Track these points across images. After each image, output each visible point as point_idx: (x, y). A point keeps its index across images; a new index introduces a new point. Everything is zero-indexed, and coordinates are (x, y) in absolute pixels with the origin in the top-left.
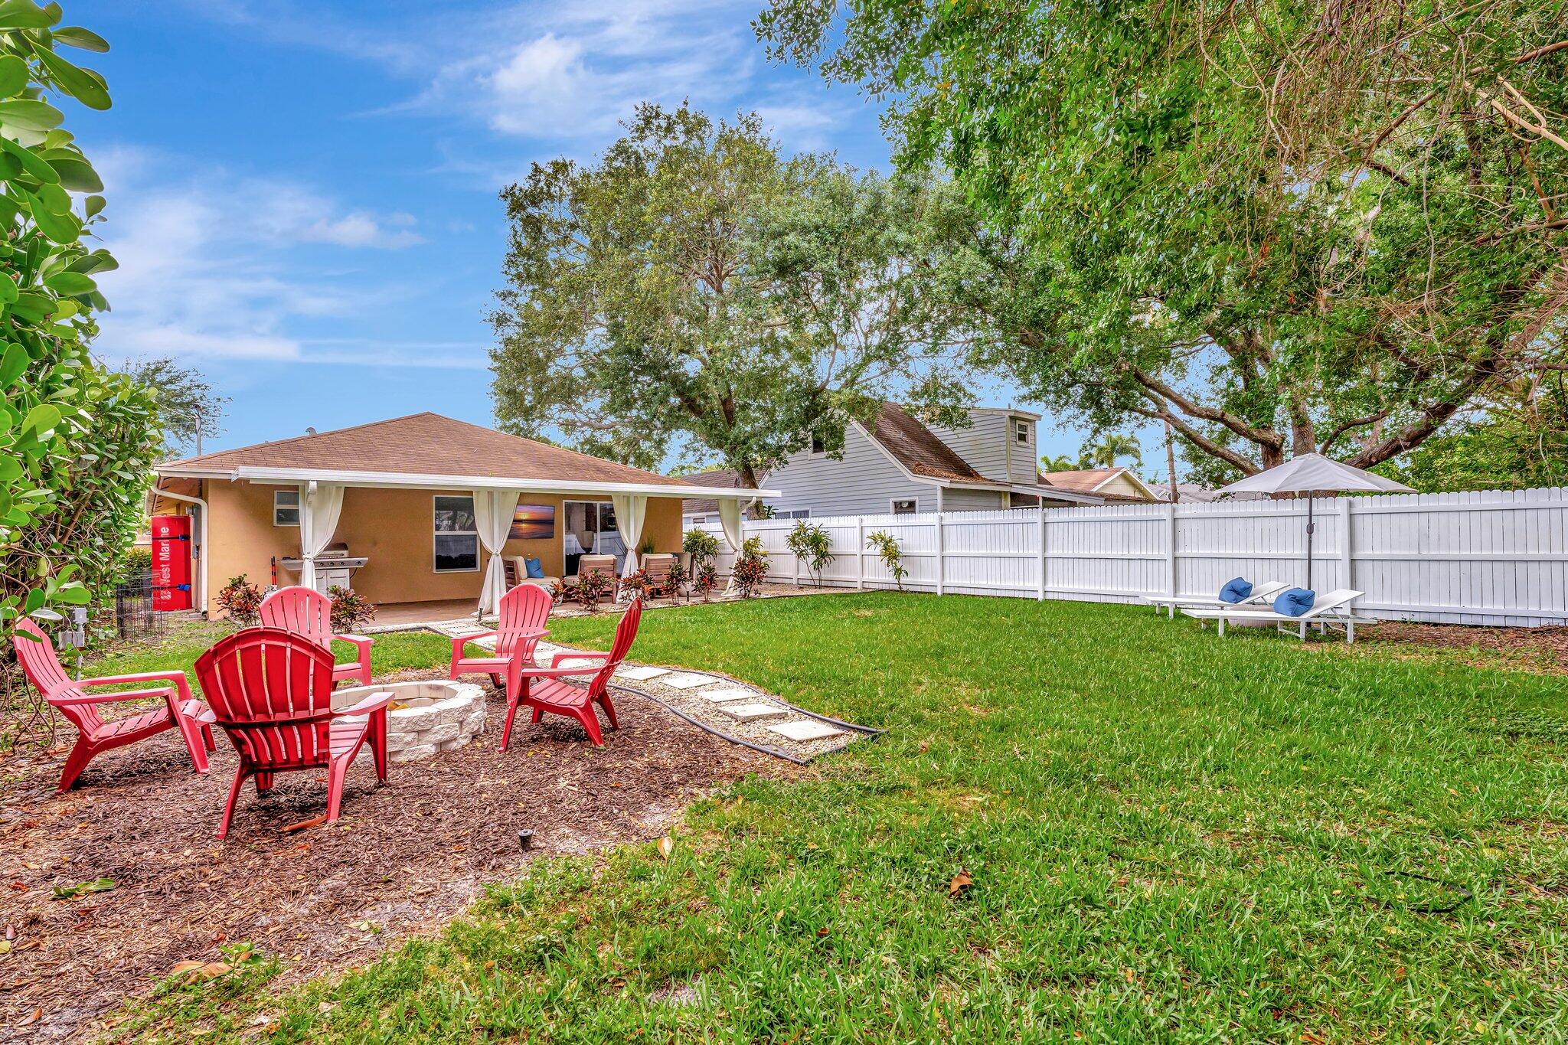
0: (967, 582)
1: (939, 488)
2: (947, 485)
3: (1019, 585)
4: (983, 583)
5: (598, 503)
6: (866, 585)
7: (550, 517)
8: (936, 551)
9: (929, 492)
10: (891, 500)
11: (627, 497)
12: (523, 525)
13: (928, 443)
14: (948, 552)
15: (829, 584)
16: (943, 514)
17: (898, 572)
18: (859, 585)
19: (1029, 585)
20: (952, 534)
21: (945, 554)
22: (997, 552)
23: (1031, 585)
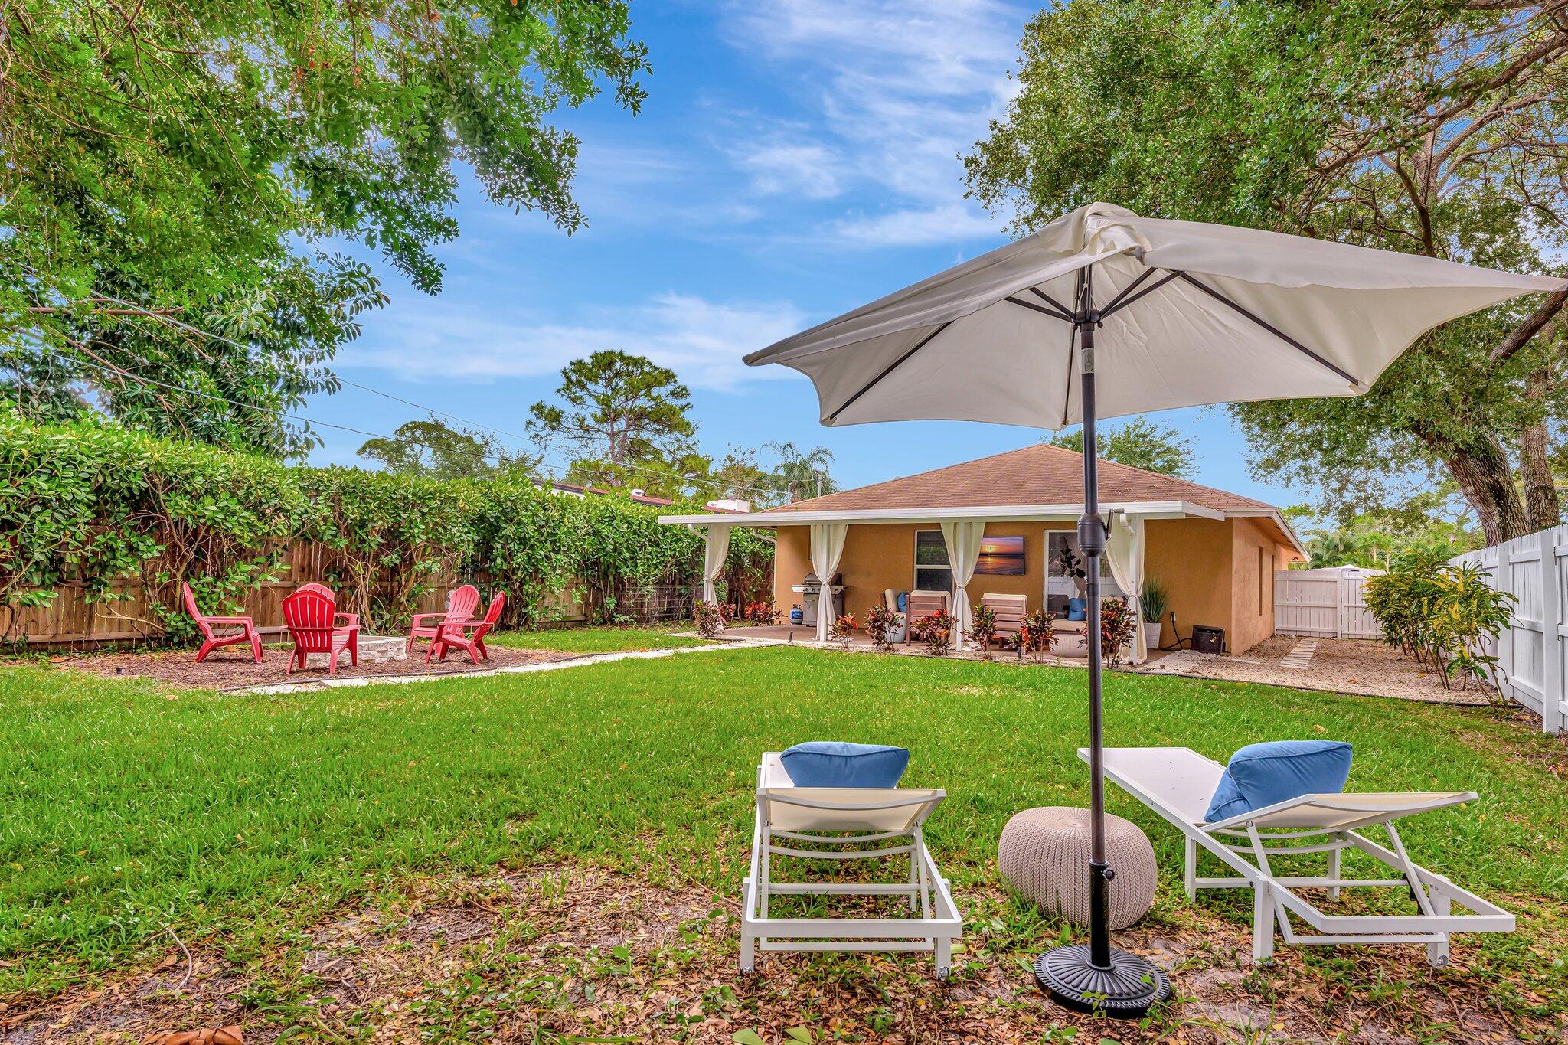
7: (1021, 550)
12: (990, 559)
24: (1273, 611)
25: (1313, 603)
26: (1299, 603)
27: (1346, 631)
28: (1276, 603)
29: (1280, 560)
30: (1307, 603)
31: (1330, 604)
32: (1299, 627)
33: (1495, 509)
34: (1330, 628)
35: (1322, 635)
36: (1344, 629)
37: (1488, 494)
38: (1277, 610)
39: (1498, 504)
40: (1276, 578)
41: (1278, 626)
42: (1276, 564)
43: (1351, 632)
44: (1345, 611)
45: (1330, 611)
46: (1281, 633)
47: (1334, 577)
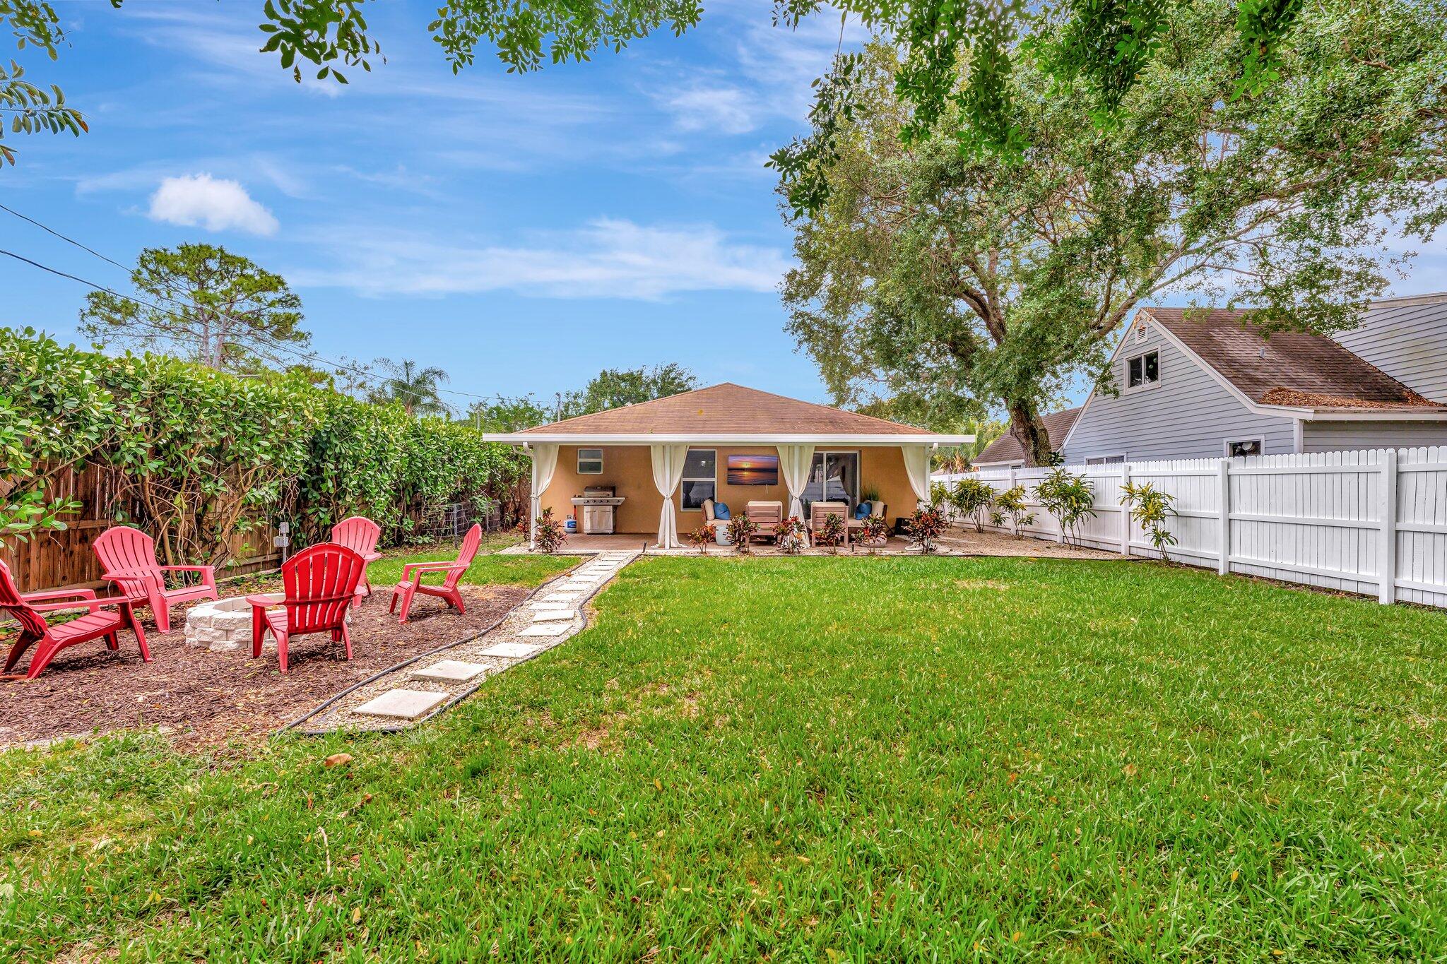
0: (1264, 559)
1: (1296, 421)
2: (1310, 417)
3: (1350, 572)
4: (1289, 563)
5: (825, 453)
6: (1134, 551)
7: (774, 466)
8: (1218, 510)
9: (1282, 428)
10: (1225, 441)
11: (790, 447)
12: (746, 473)
13: (1320, 359)
14: (1235, 514)
15: (1094, 545)
16: (1231, 460)
17: (1159, 537)
18: (1123, 550)
19: (1366, 574)
20: (1243, 487)
21: (1232, 516)
22: (1312, 517)
23: (1371, 574)
39: (1033, 439)
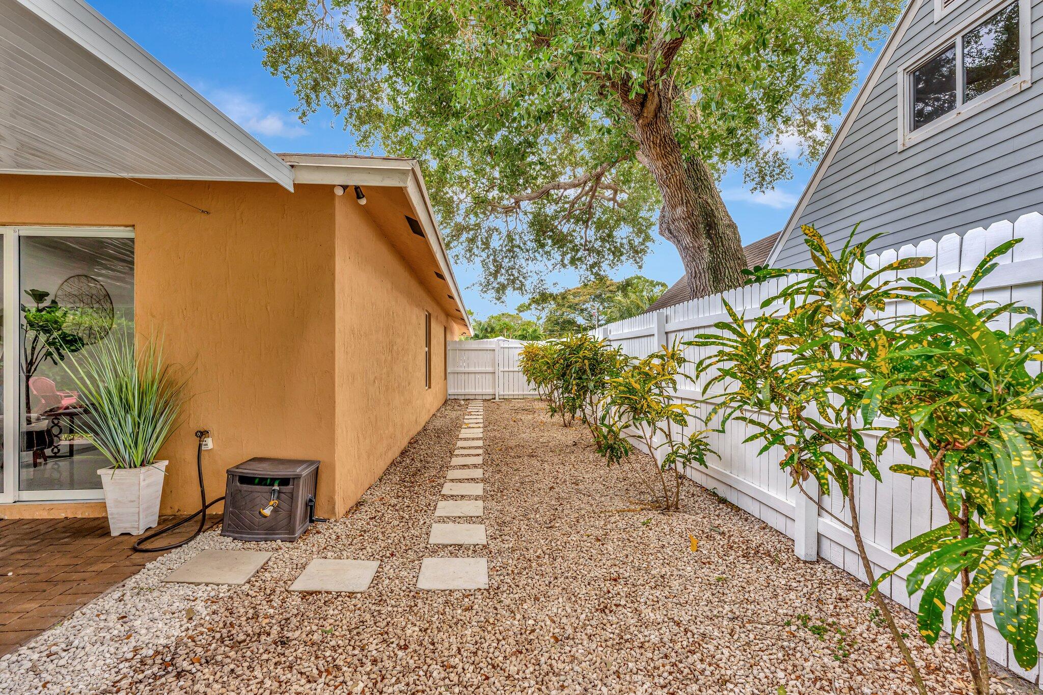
24: (446, 378)
25: (477, 369)
26: (467, 370)
27: (502, 393)
28: (449, 370)
29: (452, 333)
30: (472, 369)
31: (490, 369)
32: (467, 391)
33: (705, 242)
34: (490, 391)
35: (484, 397)
36: (501, 391)
37: (700, 219)
38: (450, 377)
39: (709, 236)
40: (448, 348)
41: (451, 391)
42: (448, 336)
43: (506, 393)
44: (501, 374)
45: (490, 375)
46: (453, 397)
47: (493, 346)
